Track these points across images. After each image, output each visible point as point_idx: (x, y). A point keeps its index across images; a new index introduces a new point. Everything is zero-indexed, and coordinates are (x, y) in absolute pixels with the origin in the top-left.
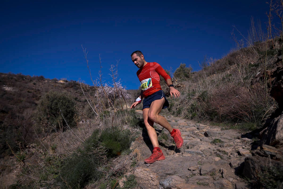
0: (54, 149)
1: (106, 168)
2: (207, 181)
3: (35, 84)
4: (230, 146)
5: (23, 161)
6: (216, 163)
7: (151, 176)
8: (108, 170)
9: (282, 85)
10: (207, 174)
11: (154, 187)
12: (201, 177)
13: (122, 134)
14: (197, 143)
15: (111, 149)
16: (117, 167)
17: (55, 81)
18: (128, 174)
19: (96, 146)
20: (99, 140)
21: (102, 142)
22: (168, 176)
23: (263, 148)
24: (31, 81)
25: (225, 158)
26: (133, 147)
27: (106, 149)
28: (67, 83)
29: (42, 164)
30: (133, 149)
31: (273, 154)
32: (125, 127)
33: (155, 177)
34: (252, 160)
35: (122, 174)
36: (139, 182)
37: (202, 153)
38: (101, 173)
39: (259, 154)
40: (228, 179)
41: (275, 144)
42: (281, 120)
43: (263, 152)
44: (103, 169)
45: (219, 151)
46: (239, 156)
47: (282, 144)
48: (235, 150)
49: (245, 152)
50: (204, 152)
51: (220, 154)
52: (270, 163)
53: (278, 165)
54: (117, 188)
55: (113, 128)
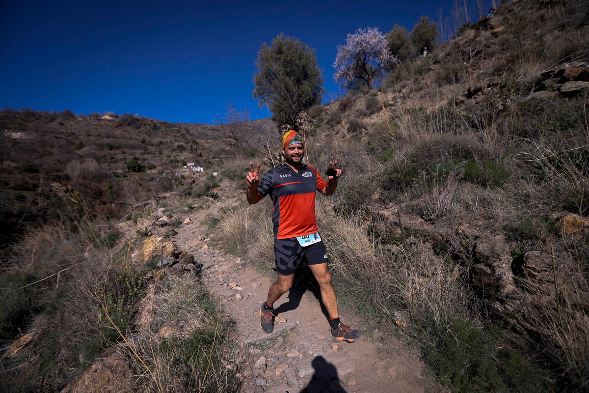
3: (62, 124)
28: (119, 119)
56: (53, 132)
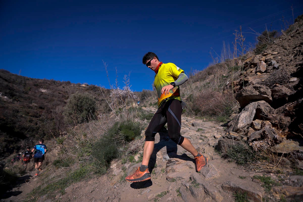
0: (85, 135)
1: (125, 148)
3: (64, 87)
4: (209, 132)
5: (62, 144)
6: (200, 144)
8: (126, 150)
9: (242, 93)
11: (159, 160)
13: (136, 125)
14: (187, 131)
15: (128, 136)
16: (133, 147)
17: (79, 85)
18: (141, 152)
19: (117, 133)
20: (119, 129)
21: (121, 130)
23: (230, 134)
24: (61, 85)
25: (205, 140)
26: (143, 134)
27: (124, 135)
28: (88, 86)
29: (77, 146)
30: (143, 136)
31: (235, 137)
32: (136, 120)
33: (160, 153)
34: (223, 141)
35: (137, 152)
37: (191, 137)
38: (121, 152)
39: (227, 137)
40: (208, 153)
41: (237, 131)
42: (241, 116)
43: (230, 136)
44: (123, 149)
45: (202, 136)
46: (214, 139)
47: (241, 131)
48: (212, 135)
49: (219, 136)
50: (192, 137)
51: (202, 138)
52: (233, 143)
53: (238, 143)
54: (134, 161)
55: (128, 121)
56: (59, 91)
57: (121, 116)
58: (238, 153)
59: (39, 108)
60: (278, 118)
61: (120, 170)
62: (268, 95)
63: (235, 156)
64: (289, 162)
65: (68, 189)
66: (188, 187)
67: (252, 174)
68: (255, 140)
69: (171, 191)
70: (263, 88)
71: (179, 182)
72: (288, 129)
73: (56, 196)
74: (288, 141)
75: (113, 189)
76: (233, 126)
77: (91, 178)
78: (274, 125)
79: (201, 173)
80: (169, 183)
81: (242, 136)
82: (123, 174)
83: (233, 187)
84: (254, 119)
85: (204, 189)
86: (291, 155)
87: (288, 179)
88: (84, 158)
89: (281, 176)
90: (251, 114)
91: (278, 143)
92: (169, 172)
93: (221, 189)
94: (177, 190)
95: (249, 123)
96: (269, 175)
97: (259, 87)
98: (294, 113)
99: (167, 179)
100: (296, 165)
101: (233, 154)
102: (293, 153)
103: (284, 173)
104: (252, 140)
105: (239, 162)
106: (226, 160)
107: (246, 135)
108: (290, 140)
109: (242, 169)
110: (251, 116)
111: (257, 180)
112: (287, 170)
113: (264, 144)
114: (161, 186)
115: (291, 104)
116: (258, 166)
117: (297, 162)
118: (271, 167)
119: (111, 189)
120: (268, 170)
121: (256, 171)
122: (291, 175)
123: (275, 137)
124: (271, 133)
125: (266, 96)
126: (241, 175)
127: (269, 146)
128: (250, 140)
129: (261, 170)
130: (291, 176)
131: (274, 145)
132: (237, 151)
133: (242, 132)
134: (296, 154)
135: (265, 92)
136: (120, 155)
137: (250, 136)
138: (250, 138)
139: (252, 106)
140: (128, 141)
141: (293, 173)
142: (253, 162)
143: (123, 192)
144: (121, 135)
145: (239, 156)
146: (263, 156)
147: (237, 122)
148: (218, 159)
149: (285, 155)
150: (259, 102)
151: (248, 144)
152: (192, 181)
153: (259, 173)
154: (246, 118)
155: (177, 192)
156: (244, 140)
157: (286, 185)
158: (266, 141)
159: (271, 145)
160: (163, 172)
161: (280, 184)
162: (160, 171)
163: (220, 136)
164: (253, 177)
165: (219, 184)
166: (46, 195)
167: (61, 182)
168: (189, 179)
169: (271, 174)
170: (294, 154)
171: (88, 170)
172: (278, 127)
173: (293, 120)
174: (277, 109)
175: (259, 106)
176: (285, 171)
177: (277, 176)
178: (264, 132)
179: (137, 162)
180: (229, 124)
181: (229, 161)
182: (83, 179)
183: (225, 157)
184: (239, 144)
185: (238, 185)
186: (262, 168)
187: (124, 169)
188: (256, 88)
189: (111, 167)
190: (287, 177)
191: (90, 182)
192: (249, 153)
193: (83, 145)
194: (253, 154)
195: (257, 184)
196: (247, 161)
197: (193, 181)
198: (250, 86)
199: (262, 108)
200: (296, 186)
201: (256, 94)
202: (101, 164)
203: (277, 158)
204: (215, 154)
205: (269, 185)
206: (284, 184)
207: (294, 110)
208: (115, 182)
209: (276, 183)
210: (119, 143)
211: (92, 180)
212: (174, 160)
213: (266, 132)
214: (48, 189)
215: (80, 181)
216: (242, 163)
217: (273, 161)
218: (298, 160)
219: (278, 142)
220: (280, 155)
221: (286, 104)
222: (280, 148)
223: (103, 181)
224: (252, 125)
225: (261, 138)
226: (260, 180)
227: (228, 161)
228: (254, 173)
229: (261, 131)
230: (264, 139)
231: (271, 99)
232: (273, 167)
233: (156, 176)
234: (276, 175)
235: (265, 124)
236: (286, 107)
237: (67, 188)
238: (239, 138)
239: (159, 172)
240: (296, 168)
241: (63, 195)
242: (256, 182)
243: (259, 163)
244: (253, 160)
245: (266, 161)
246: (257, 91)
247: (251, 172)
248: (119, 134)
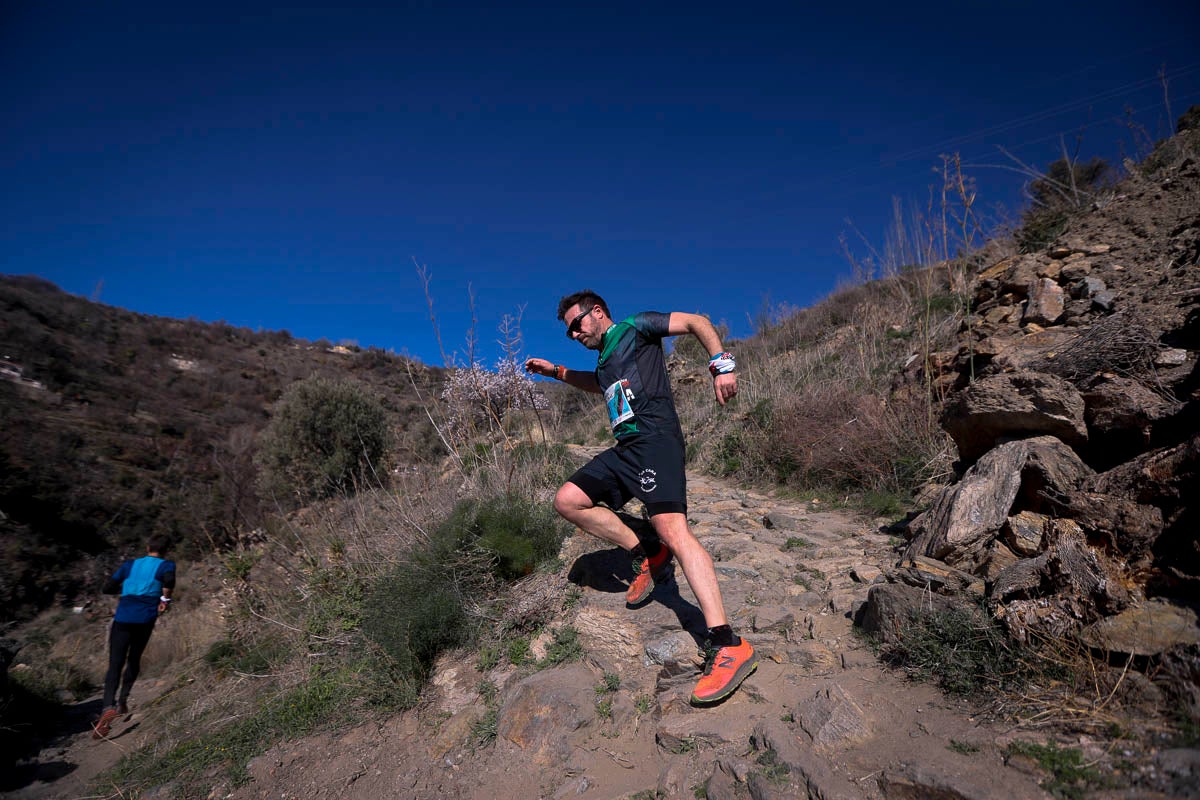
0: (339, 549)
1: (493, 606)
2: (771, 646)
3: (263, 354)
4: (831, 555)
5: (244, 578)
6: (795, 601)
7: (623, 632)
8: (499, 613)
9: (968, 402)
10: (771, 628)
11: (630, 661)
12: (756, 636)
13: (542, 514)
14: (744, 546)
15: (507, 558)
16: (525, 605)
17: (324, 349)
18: (558, 625)
19: (465, 545)
20: (473, 529)
21: (479, 534)
22: (669, 632)
23: (914, 565)
24: (253, 344)
25: (816, 588)
27: (494, 556)
28: (358, 354)
29: (305, 591)
30: (567, 559)
31: (938, 579)
33: (632, 634)
34: (886, 593)
35: (542, 625)
36: (586, 647)
37: (758, 573)
38: (479, 620)
39: (905, 580)
40: (825, 642)
41: (945, 554)
42: (962, 494)
43: (915, 574)
44: (485, 610)
45: (802, 568)
46: (853, 583)
47: (962, 554)
48: (846, 566)
49: (870, 573)
50: (763, 570)
51: (805, 577)
52: (930, 602)
53: (949, 607)
54: (526, 662)
55: (511, 498)
56: (243, 366)
57: (484, 478)
58: (947, 645)
59: (164, 431)
60: (1112, 508)
61: (473, 695)
62: (1073, 416)
63: (937, 658)
64: (1156, 690)
65: (258, 766)
66: (744, 779)
67: (1006, 737)
68: (1019, 595)
69: (673, 793)
70: (1051, 386)
71: (707, 755)
72: (1152, 556)
73: (210, 791)
74: (1151, 604)
75: (440, 772)
76: (930, 535)
77: (352, 722)
78: (1094, 538)
79: (798, 721)
80: (666, 756)
81: (966, 575)
82: (481, 710)
83: (924, 787)
84: (1015, 510)
85: (805, 787)
86: (1164, 665)
87: (1151, 763)
88: (330, 639)
89: (1124, 748)
90: (1004, 487)
91: (1110, 611)
92: (667, 712)
93: (878, 791)
94: (696, 787)
95: (995, 523)
96: (1076, 745)
97: (1034, 382)
98: (1176, 491)
99: (658, 740)
100: (1185, 706)
101: (928, 647)
102: (1172, 655)
103: (1136, 738)
104: (1003, 594)
105: (953, 682)
106: (900, 673)
107: (982, 571)
108: (1160, 601)
109: (962, 713)
110: (1000, 498)
111: (1022, 762)
112: (1150, 725)
113: (1053, 615)
114: (632, 767)
115: (1165, 457)
116: (1030, 701)
117: (1189, 693)
118: (1083, 711)
119: (431, 772)
120: (1068, 721)
121: (1022, 724)
122: (1162, 745)
123: (1100, 586)
124: (1084, 571)
125: (1064, 418)
126: (961, 739)
127: (1073, 621)
128: (998, 594)
129: (1040, 718)
130: (1166, 753)
131: (1096, 619)
132: (944, 639)
133: (967, 559)
134: (1183, 658)
135: (1060, 402)
136: (472, 635)
137: (997, 580)
138: (999, 586)
139: (1008, 455)
140: (507, 578)
141: (1170, 737)
142: (1010, 687)
143: (480, 784)
144: (482, 553)
145: (951, 659)
146: (1049, 663)
147: (946, 518)
148: (865, 665)
149: (1141, 663)
150: (1036, 440)
151: (990, 609)
152: (758, 755)
153: (1031, 730)
154: (982, 503)
155: (696, 795)
156: (973, 593)
157: (1143, 787)
158: (1062, 603)
159: (1083, 620)
160: (644, 712)
161: (1119, 782)
162: (631, 707)
163: (878, 572)
164: (1009, 746)
165: (870, 771)
166: (172, 785)
167: (234, 734)
168: (747, 745)
169: (1084, 739)
170: (1175, 659)
171: (343, 691)
172: (1113, 548)
173: (1172, 519)
174: (1105, 473)
175: (1035, 457)
176: (1139, 726)
177: (1105, 748)
178: (1054, 564)
179: (542, 666)
180: (911, 525)
181: (911, 677)
182: (322, 726)
183: (895, 659)
184: (954, 610)
185: (946, 777)
186: (1046, 712)
187: (487, 692)
188: (1021, 385)
189: (437, 681)
190: (1146, 754)
191: (347, 740)
192: (993, 651)
193: (327, 586)
194: (1008, 653)
195: (1024, 776)
196: (982, 681)
197: (766, 753)
198: (998, 377)
199: (1048, 465)
200: (1187, 795)
201: (1023, 408)
202: (395, 666)
203: (1108, 673)
204: (855, 645)
205: (1075, 786)
206: (1135, 783)
207: (1177, 479)
208: (448, 742)
209: (1104, 778)
210: (472, 587)
211: (355, 730)
212: (690, 665)
213: (1060, 566)
214: (179, 762)
215: (309, 731)
216: (965, 688)
217: (1090, 685)
218: (1191, 683)
219: (1111, 608)
220: (1118, 659)
221: (1142, 456)
222: (1119, 633)
223: (401, 737)
224: (1005, 534)
225: (1040, 588)
226: (1035, 760)
227: (909, 677)
228: (1014, 731)
229: (1042, 561)
230: (1054, 593)
231: (1082, 429)
232: (1090, 709)
233: (616, 725)
234: (1103, 743)
235: (1057, 531)
236: (1143, 468)
237: (257, 759)
238: (954, 585)
239: (625, 708)
240: (1183, 718)
241: (237, 787)
242: (1019, 770)
243: (1033, 690)
244: (1009, 676)
245: (1061, 683)
246: (1028, 397)
247: (999, 728)
248: (472, 548)
